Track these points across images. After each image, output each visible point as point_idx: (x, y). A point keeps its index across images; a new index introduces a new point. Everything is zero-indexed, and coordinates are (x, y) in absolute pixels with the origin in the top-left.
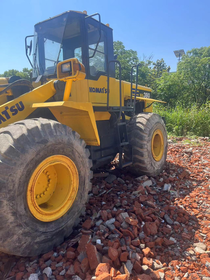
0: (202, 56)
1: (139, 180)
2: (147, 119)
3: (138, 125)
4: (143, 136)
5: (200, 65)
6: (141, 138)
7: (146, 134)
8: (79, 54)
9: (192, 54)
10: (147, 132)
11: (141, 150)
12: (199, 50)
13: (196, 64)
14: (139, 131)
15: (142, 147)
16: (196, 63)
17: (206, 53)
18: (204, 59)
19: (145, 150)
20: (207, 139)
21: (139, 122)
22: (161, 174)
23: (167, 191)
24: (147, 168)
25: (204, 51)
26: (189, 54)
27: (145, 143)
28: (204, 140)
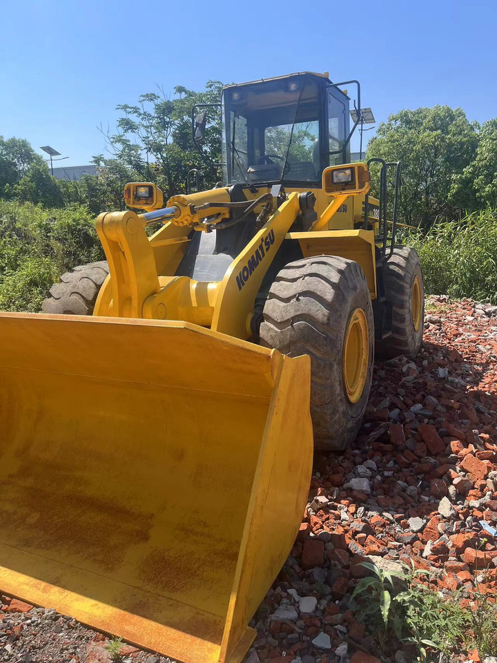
0: (422, 127)
1: (395, 363)
2: (404, 258)
3: (392, 267)
4: (404, 286)
5: (418, 147)
6: (401, 290)
7: (407, 283)
8: (139, 109)
9: (399, 123)
10: (408, 281)
11: (400, 311)
12: (414, 115)
13: (410, 144)
14: (395, 279)
15: (402, 307)
16: (411, 142)
17: (429, 121)
18: (426, 134)
19: (407, 311)
20: (445, 299)
21: (393, 263)
22: (419, 354)
23: (444, 378)
24: (408, 342)
25: (425, 117)
26: (393, 122)
27: (406, 298)
28: (441, 301)
